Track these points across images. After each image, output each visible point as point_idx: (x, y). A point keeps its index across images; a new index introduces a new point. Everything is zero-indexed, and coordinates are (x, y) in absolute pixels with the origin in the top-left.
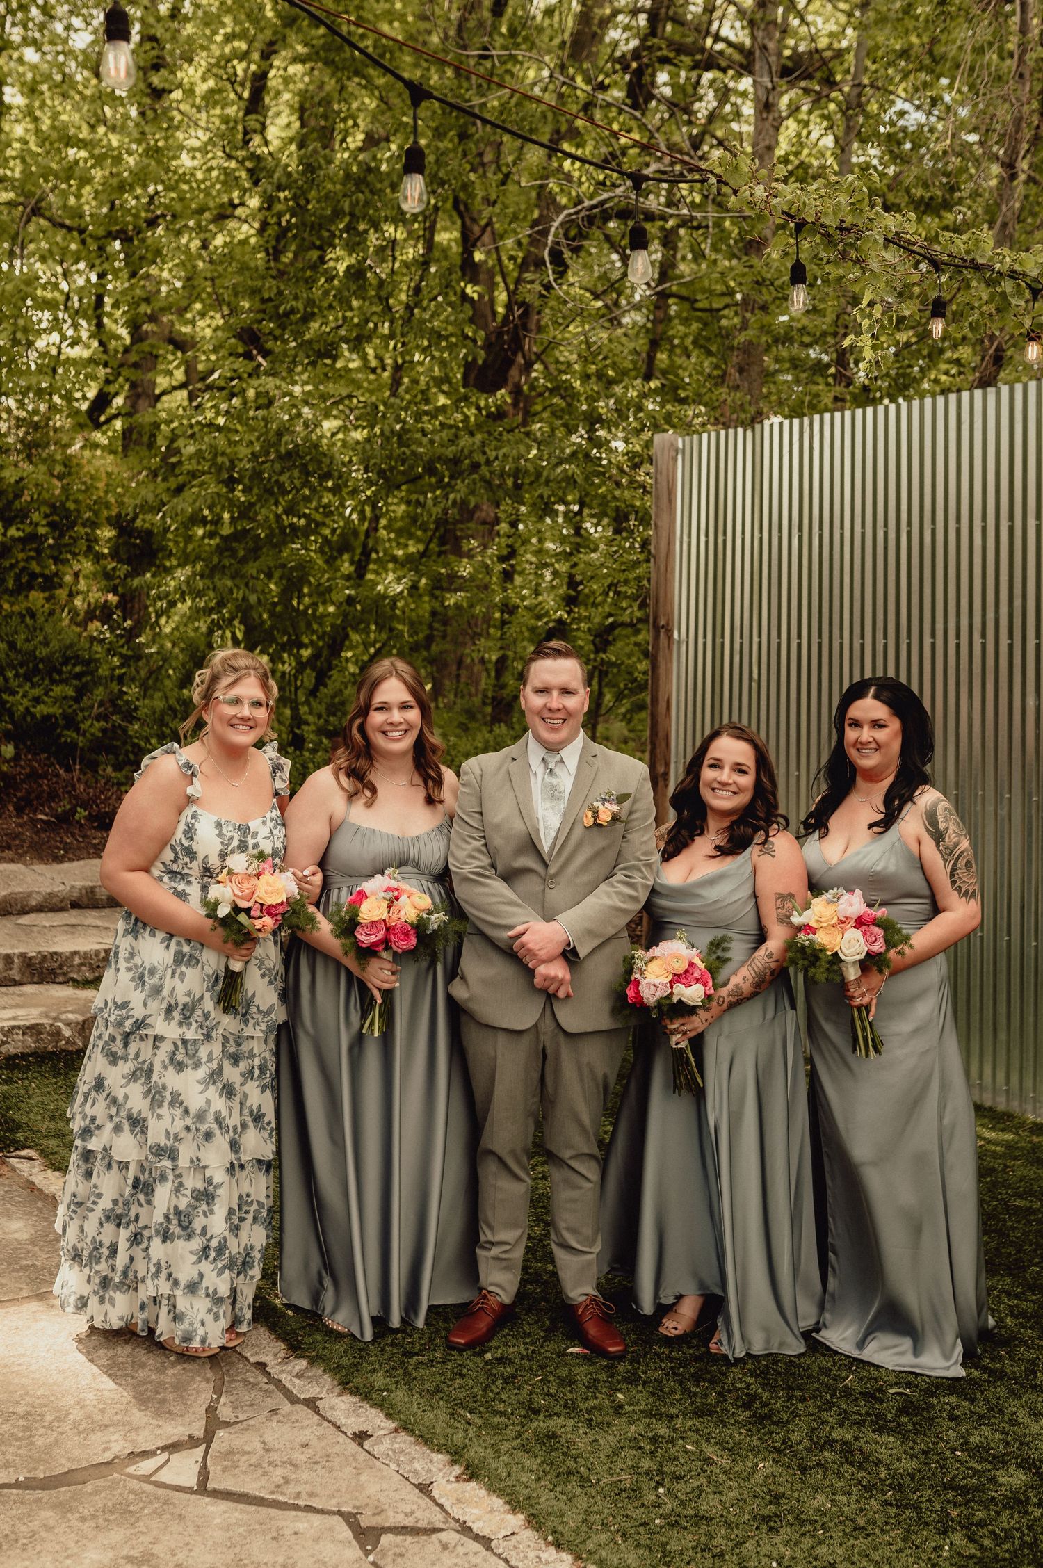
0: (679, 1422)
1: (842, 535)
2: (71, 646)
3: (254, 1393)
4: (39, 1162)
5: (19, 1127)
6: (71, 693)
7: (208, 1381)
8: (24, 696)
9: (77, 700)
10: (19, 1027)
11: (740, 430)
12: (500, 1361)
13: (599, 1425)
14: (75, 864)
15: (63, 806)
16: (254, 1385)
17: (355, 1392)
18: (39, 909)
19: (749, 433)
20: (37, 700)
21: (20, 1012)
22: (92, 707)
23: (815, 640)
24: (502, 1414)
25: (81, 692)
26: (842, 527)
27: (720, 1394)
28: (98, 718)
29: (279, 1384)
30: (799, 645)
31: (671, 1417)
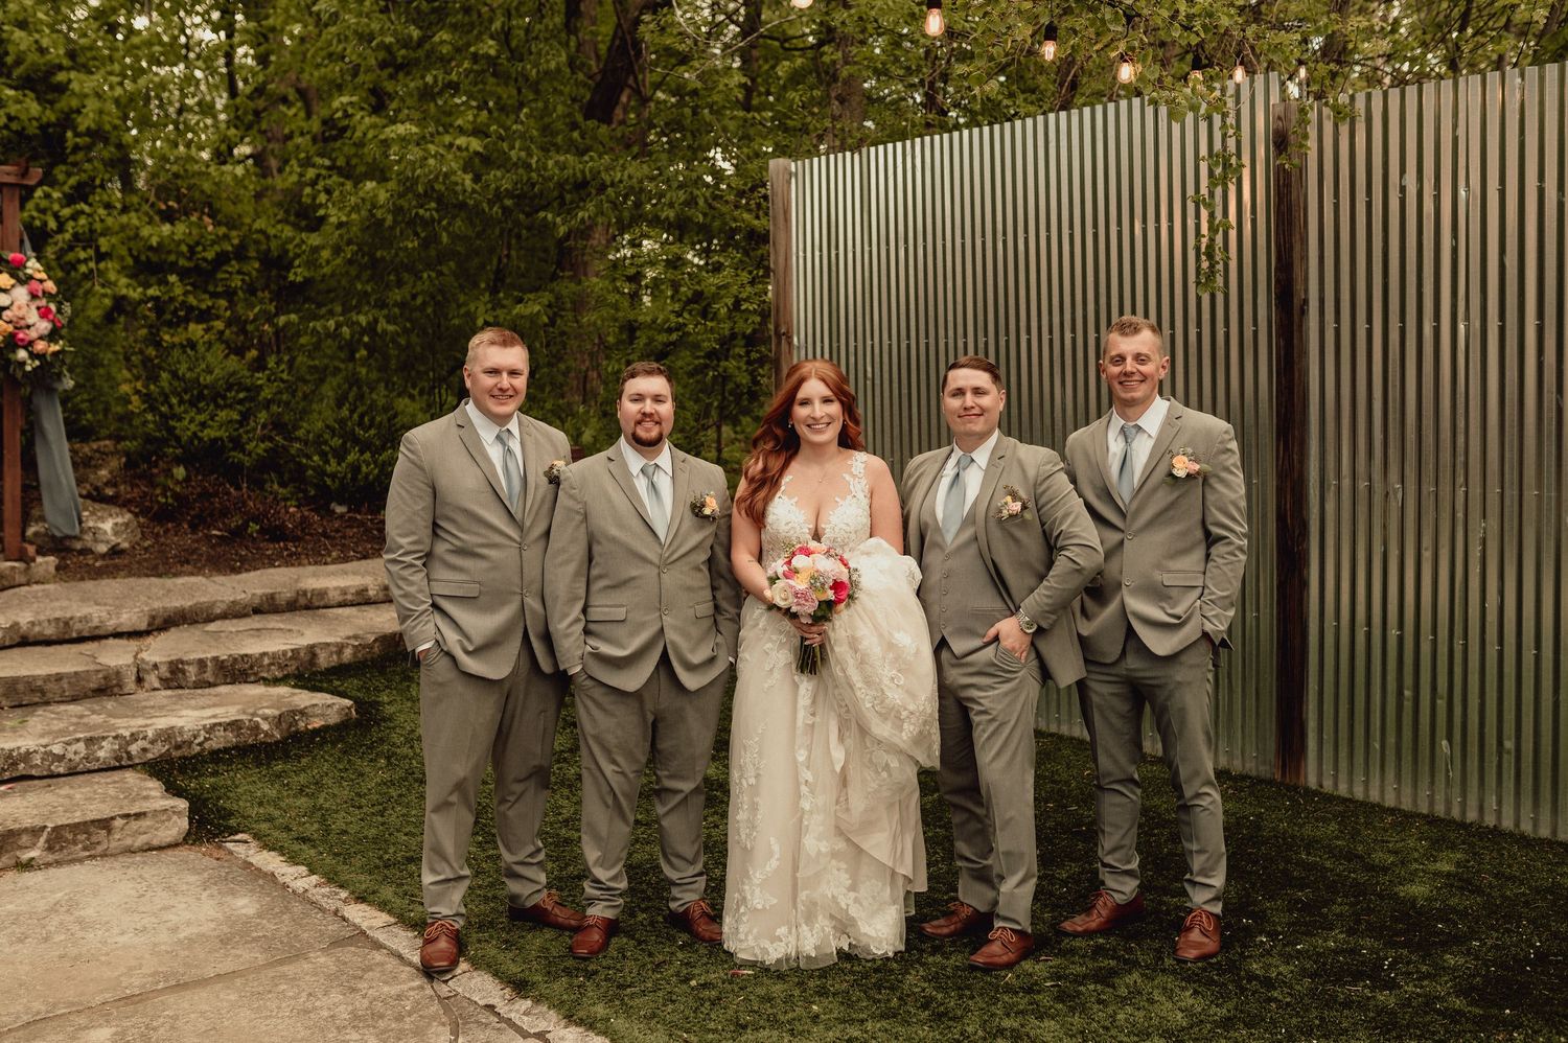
0: (869, 1025)
1: (944, 246)
2: (234, 373)
3: (488, 1032)
4: (254, 844)
5: (231, 814)
6: (236, 416)
7: (444, 1024)
8: (192, 421)
9: (241, 423)
10: (220, 724)
11: (848, 154)
12: (705, 986)
13: (801, 1033)
14: (252, 574)
15: (236, 521)
16: (486, 1025)
17: (580, 1023)
18: (224, 616)
19: (856, 156)
20: (203, 425)
21: (218, 711)
22: (255, 429)
23: (923, 341)
24: (715, 1031)
25: (245, 417)
26: (944, 239)
27: (900, 999)
28: (262, 439)
29: (510, 1023)
30: (909, 346)
31: (862, 1021)
